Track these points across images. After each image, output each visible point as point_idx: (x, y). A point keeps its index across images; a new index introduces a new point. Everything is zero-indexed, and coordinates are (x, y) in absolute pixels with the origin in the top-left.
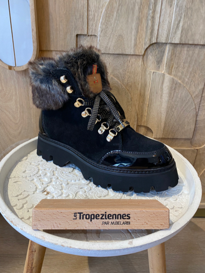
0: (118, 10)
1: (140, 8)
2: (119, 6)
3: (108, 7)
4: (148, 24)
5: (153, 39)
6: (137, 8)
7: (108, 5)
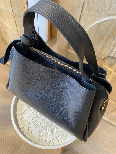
0: (94, 34)
1: (107, 38)
2: (96, 32)
3: (89, 31)
4: (110, 47)
5: (111, 55)
6: (106, 37)
7: (89, 29)
